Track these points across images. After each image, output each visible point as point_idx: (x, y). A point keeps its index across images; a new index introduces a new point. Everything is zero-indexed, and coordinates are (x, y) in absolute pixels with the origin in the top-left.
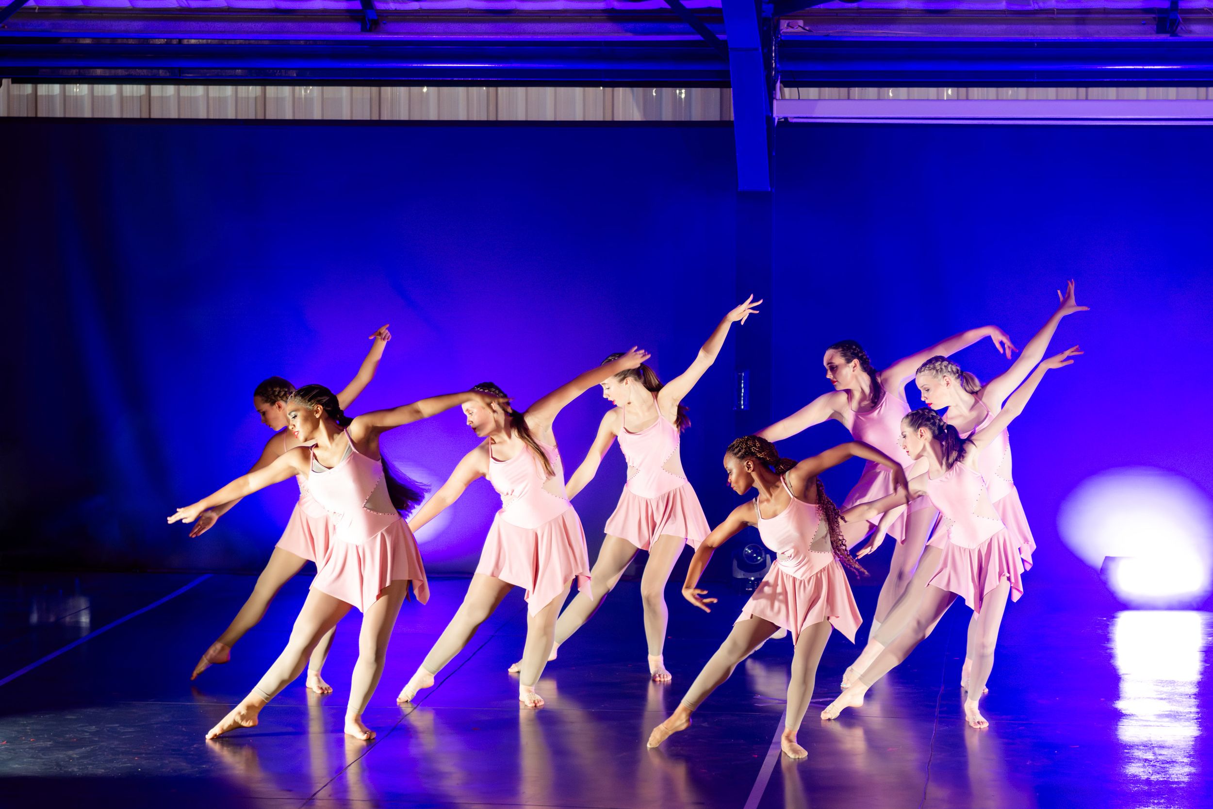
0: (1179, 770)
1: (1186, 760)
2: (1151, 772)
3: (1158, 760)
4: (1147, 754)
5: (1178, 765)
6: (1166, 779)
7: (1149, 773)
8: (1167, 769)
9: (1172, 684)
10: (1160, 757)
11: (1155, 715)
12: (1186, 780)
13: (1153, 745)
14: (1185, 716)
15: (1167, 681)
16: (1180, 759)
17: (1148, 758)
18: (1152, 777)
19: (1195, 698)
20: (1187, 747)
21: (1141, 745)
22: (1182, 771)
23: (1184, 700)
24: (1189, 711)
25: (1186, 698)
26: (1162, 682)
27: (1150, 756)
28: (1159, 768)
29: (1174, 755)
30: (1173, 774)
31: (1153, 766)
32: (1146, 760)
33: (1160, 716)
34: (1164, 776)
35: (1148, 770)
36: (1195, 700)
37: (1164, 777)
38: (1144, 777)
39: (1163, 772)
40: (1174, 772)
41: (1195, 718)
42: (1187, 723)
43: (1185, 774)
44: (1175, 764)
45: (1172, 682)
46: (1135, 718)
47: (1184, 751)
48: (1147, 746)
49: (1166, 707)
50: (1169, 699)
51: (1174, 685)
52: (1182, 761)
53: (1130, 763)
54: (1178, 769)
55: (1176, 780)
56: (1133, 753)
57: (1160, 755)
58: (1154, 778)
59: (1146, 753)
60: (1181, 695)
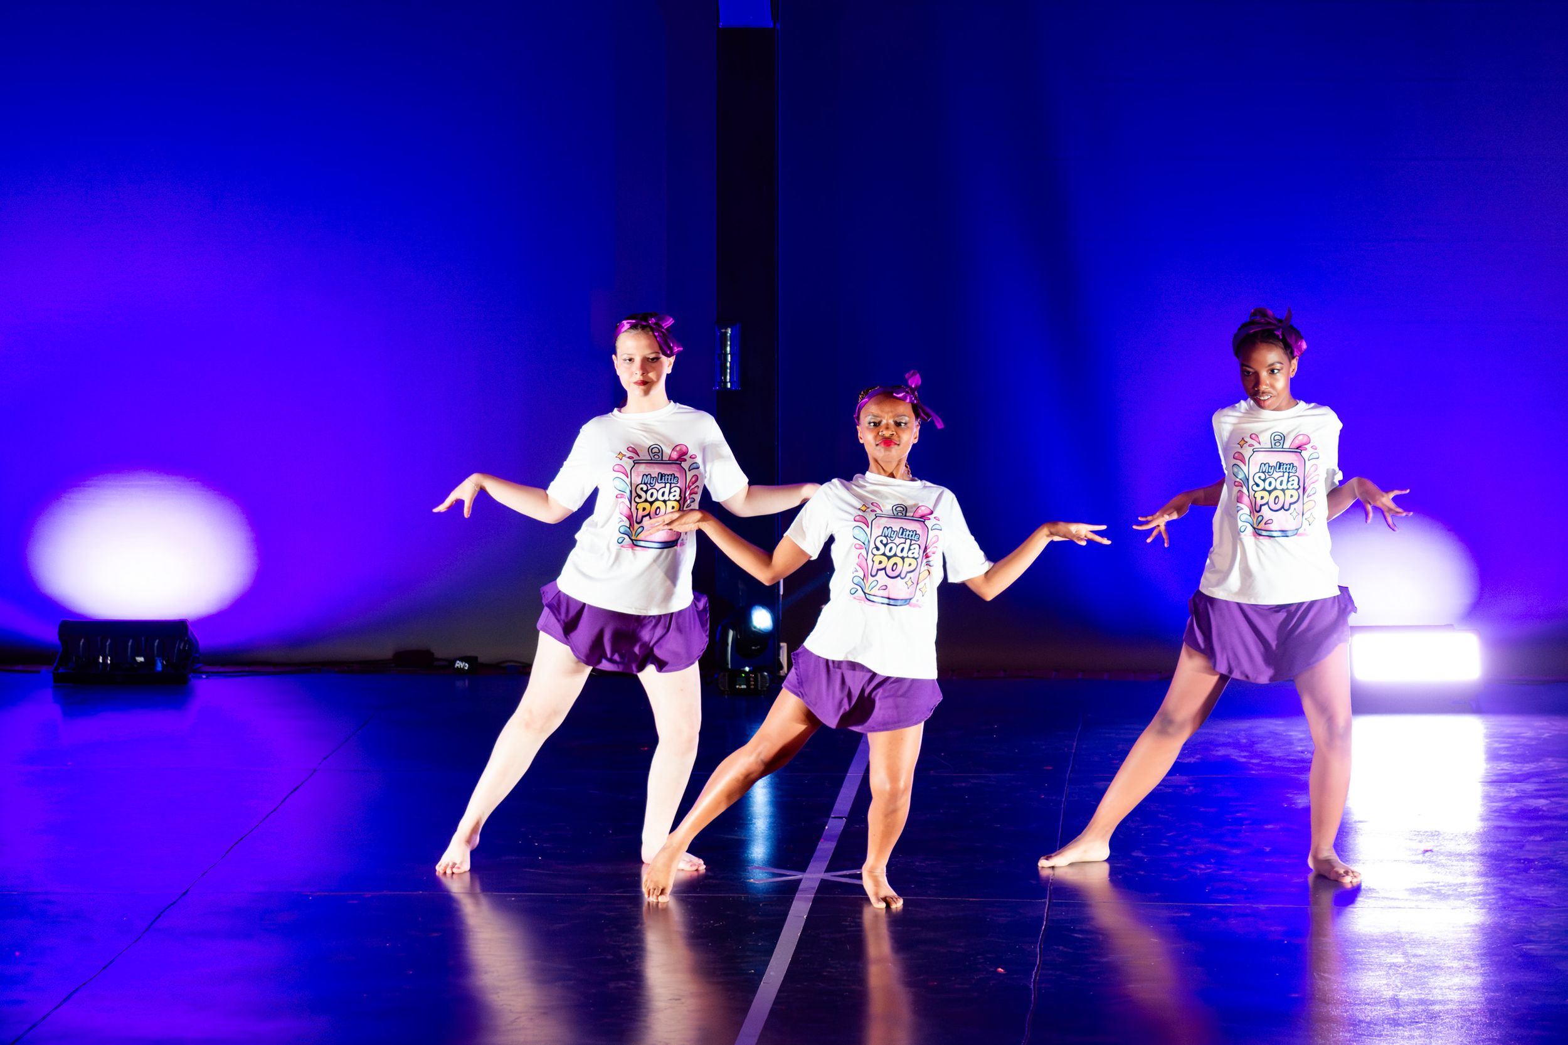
0: (1444, 982)
1: (1455, 964)
2: (1399, 985)
3: (1410, 965)
4: (1394, 955)
5: (1443, 972)
6: (1423, 996)
7: (1397, 986)
8: (1426, 980)
9: (1436, 837)
10: (1413, 960)
11: (1407, 890)
12: (1456, 997)
13: (1403, 940)
14: (1456, 890)
15: (1427, 832)
16: (1447, 962)
17: (1395, 961)
18: (1401, 993)
19: (1472, 860)
20: (1459, 942)
21: (1383, 941)
22: (1451, 983)
23: (1455, 863)
24: (1462, 881)
25: (1458, 860)
26: (1418, 833)
27: (1398, 958)
28: (1412, 978)
29: (1438, 955)
30: (1435, 988)
31: (1403, 974)
32: (1392, 966)
33: (1417, 891)
34: (1420, 992)
35: (1394, 981)
36: (1471, 864)
37: (1421, 994)
38: (1388, 994)
39: (1418, 985)
40: (1436, 984)
41: (1471, 893)
42: (1459, 903)
43: (1455, 988)
44: (1439, 972)
45: (1435, 835)
46: (1374, 895)
47: (1454, 948)
48: (1393, 942)
49: (1424, 875)
50: (1430, 862)
51: (1437, 839)
52: (1449, 965)
53: (1366, 971)
54: (1443, 979)
55: (1440, 998)
56: (1371, 953)
57: (1415, 956)
58: (1403, 995)
59: (1391, 954)
60: (1450, 855)
